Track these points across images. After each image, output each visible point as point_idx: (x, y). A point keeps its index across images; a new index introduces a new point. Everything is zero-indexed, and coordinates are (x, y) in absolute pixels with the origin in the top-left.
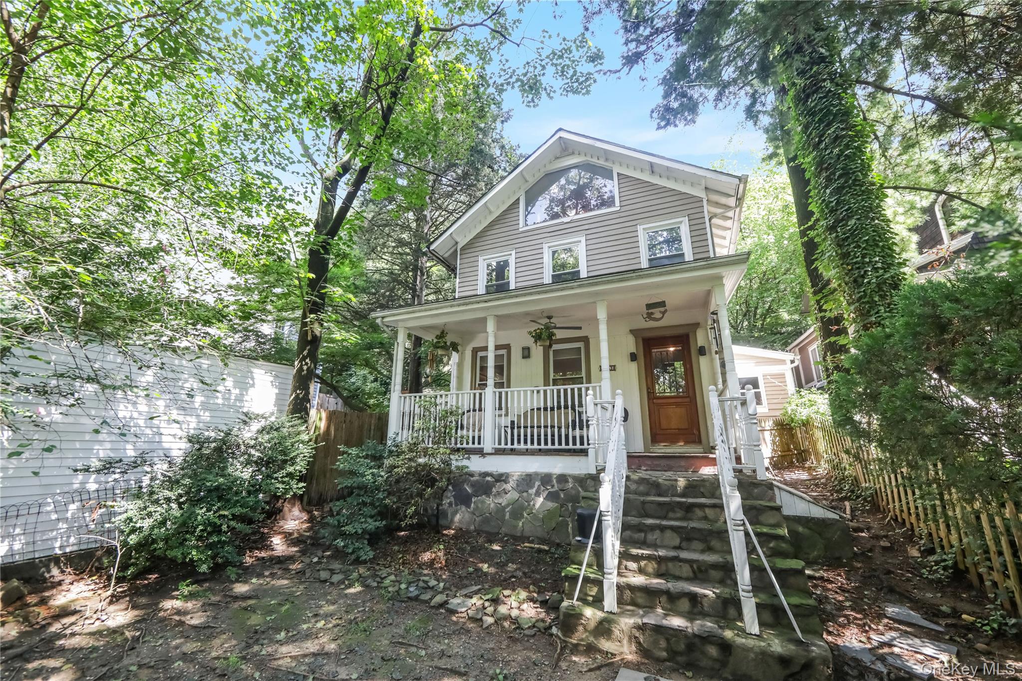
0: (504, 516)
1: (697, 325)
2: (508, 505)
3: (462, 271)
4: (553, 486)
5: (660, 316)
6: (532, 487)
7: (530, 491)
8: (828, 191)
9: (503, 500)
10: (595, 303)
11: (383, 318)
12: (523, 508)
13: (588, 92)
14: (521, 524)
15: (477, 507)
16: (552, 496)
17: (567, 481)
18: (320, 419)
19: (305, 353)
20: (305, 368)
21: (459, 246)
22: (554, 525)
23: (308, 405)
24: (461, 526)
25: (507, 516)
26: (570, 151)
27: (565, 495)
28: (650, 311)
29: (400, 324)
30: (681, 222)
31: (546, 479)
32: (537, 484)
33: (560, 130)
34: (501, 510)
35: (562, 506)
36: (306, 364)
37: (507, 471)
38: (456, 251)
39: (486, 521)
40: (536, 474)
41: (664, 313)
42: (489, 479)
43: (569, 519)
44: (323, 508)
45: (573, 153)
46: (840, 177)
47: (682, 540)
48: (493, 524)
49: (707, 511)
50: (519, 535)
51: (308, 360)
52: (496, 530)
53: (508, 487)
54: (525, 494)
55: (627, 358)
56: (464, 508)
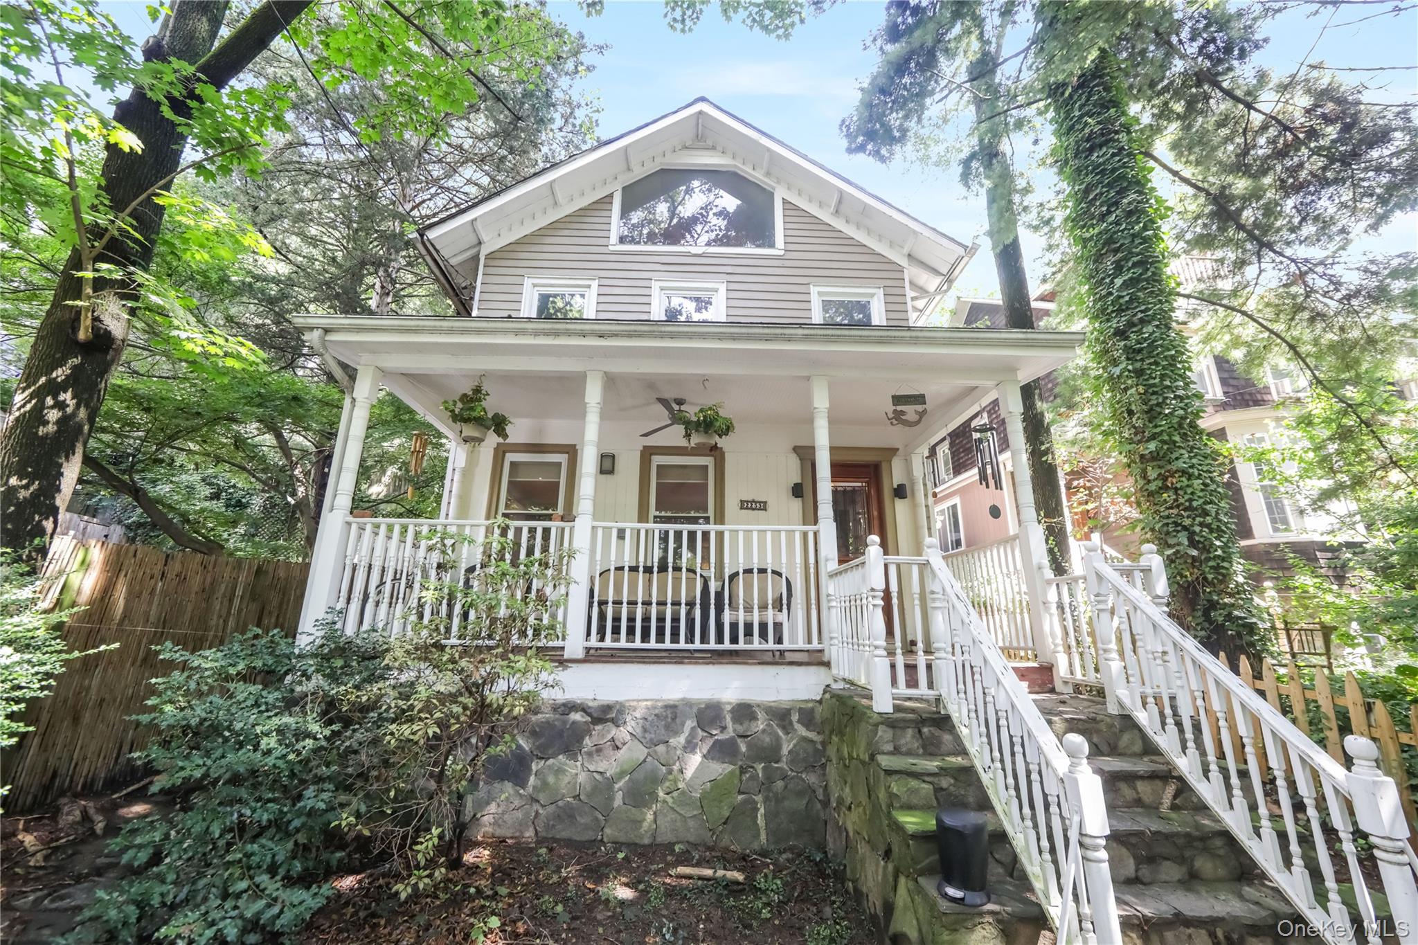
0: (611, 799)
1: (894, 451)
2: (621, 774)
3: (486, 297)
4: (723, 729)
5: (915, 418)
6: (676, 733)
7: (673, 741)
8: (1119, 282)
9: (608, 765)
10: (808, 378)
11: (327, 331)
12: (655, 780)
13: (787, 36)
14: (650, 816)
15: (545, 783)
16: (722, 751)
17: (753, 717)
18: (85, 565)
19: (60, 374)
20: (53, 415)
21: (484, 251)
22: (726, 814)
23: (48, 525)
24: (499, 832)
25: (618, 801)
26: (710, 142)
27: (749, 746)
28: (899, 408)
29: (365, 358)
30: (872, 295)
31: (709, 715)
32: (690, 724)
33: (703, 99)
34: (604, 786)
35: (743, 770)
36: (61, 406)
37: (620, 699)
38: (476, 258)
39: (567, 814)
40: (688, 703)
41: (922, 414)
42: (577, 717)
43: (759, 798)
44: (54, 818)
45: (714, 148)
46: (1135, 265)
47: (1139, 861)
48: (582, 820)
49: (1140, 785)
50: (646, 841)
51: (67, 397)
52: (589, 836)
53: (622, 733)
54: (661, 749)
55: (786, 493)
56: (509, 787)
